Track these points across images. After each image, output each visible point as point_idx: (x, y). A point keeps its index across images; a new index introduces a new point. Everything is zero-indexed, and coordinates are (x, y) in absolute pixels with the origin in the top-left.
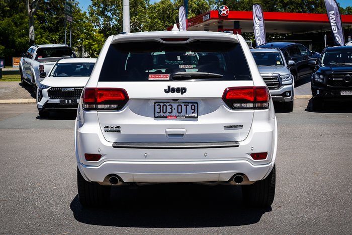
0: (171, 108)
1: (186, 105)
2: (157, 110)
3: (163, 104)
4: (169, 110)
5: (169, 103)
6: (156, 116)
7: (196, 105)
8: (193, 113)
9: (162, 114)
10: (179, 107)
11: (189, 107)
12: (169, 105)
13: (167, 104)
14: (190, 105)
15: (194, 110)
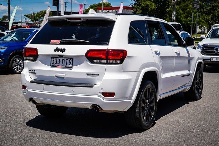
0: (59, 61)
1: (67, 60)
2: (52, 62)
3: (55, 58)
4: (58, 62)
5: (58, 57)
6: (52, 65)
7: (72, 59)
8: (70, 64)
9: (54, 64)
10: (63, 60)
11: (68, 61)
12: (58, 59)
13: (57, 59)
14: (69, 59)
15: (71, 62)
